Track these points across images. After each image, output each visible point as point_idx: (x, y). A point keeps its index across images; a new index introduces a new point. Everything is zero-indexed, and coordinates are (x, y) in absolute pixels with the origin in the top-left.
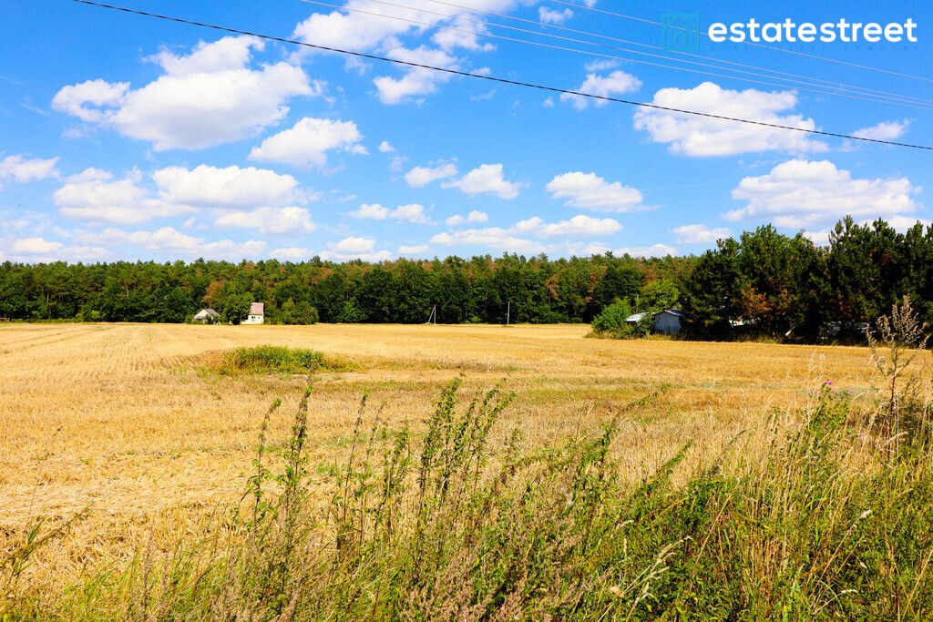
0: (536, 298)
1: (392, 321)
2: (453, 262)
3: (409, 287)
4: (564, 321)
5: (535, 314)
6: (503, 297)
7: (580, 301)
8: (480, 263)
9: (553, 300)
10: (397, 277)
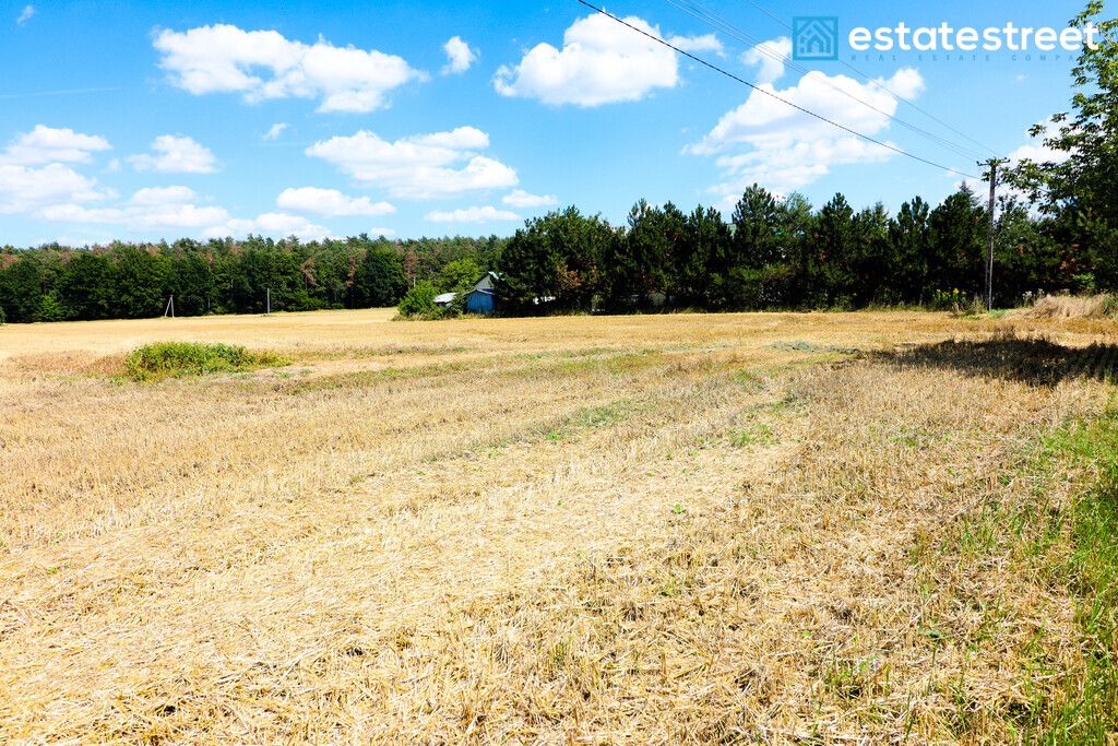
0: (292, 285)
1: (111, 316)
2: (186, 245)
3: (132, 275)
4: (324, 308)
5: (291, 302)
6: (253, 284)
7: (340, 286)
8: (219, 246)
9: (309, 286)
10: (114, 263)
